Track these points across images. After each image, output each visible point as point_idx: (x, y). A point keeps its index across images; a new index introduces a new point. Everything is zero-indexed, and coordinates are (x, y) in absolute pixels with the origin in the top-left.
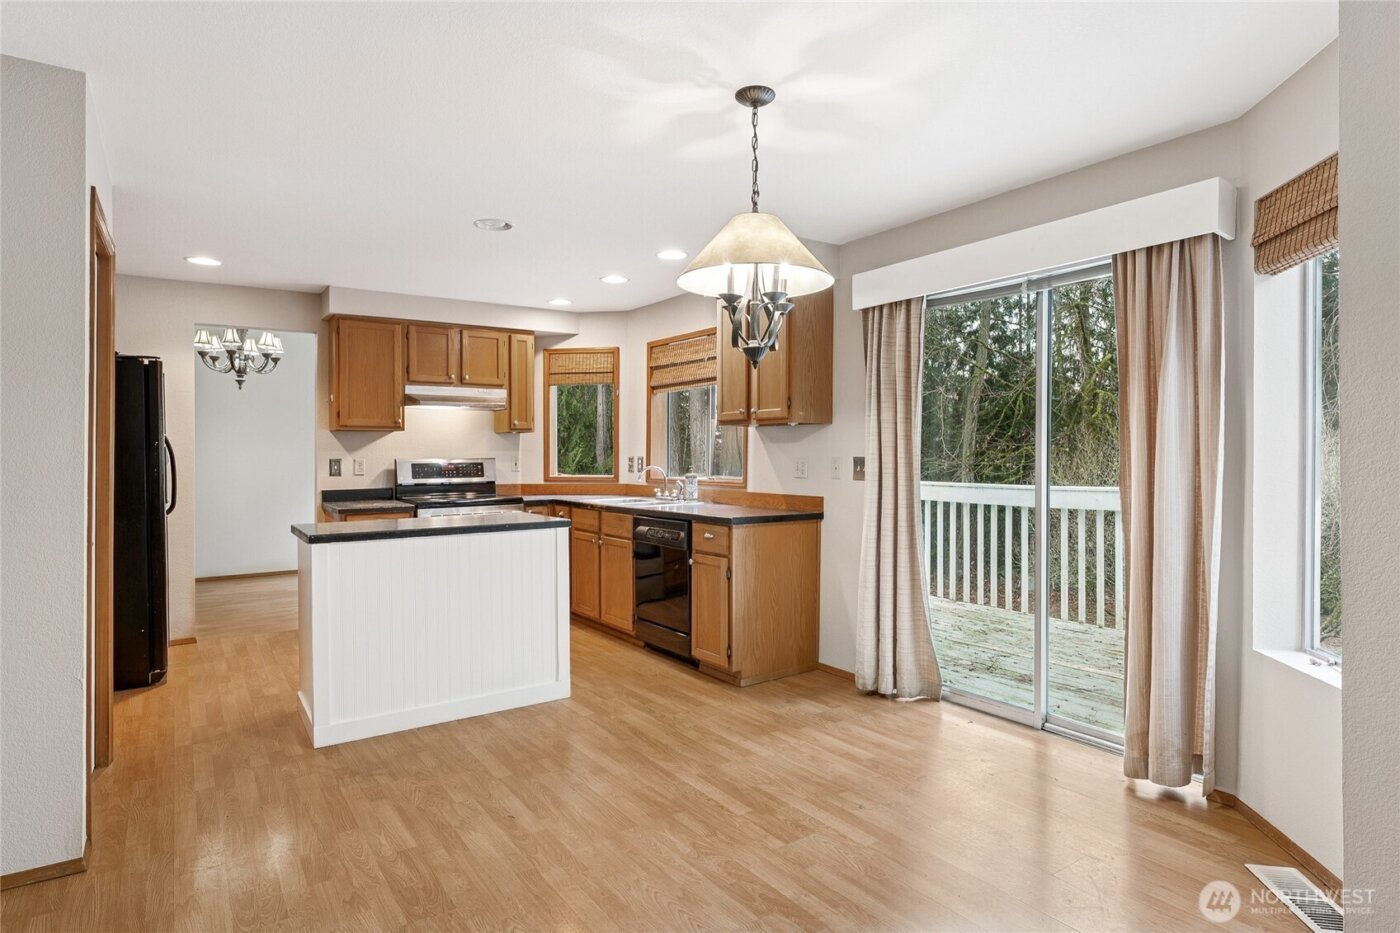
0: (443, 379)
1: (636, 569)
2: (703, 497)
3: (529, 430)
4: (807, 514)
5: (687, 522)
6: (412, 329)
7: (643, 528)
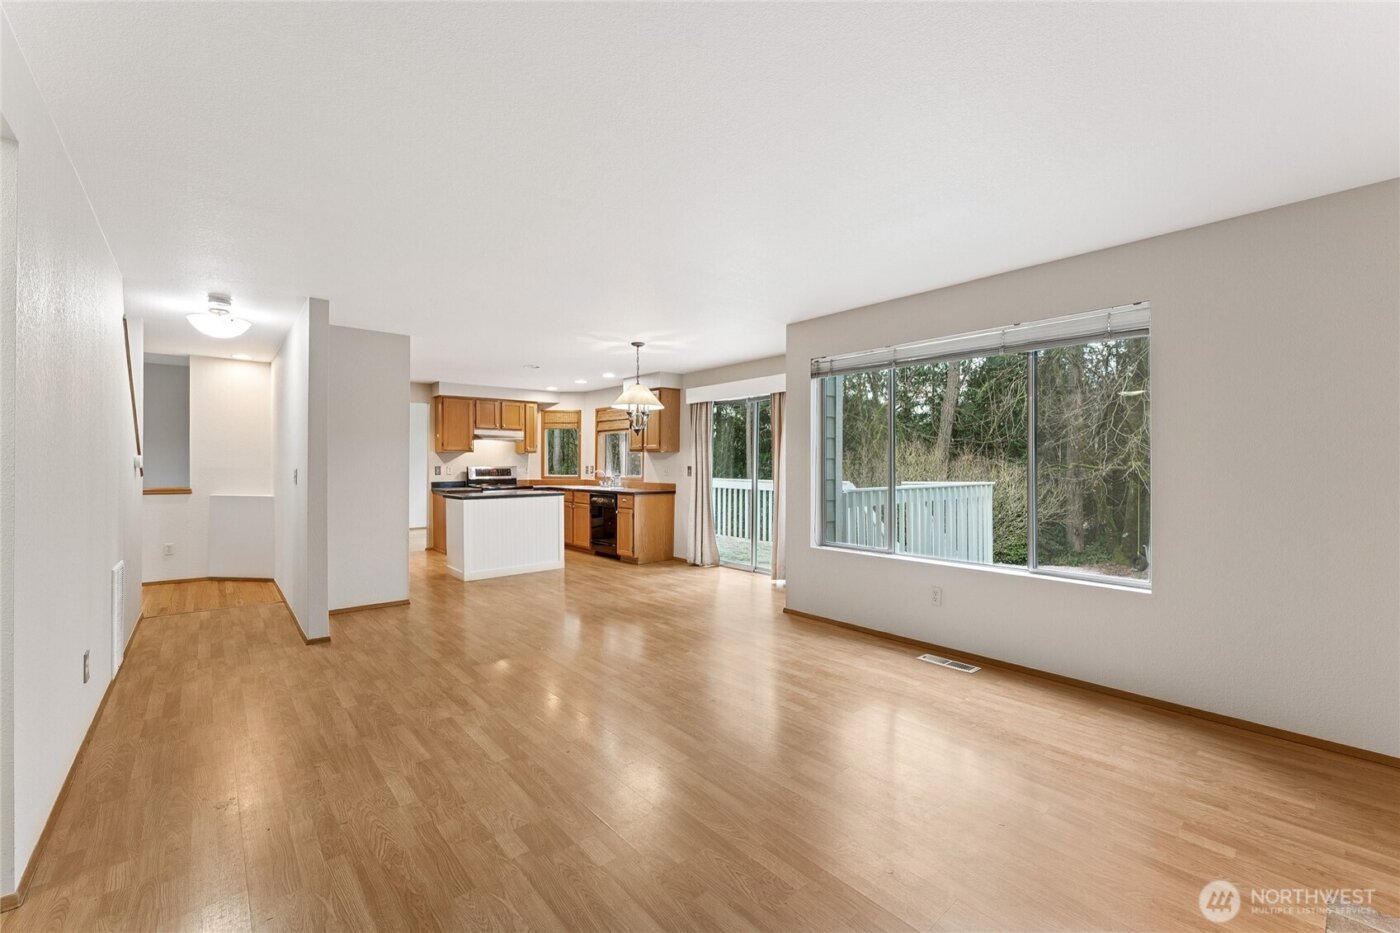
0: (493, 426)
1: (592, 523)
2: (623, 485)
3: (535, 452)
4: (669, 491)
5: (614, 495)
6: (478, 402)
7: (594, 499)
